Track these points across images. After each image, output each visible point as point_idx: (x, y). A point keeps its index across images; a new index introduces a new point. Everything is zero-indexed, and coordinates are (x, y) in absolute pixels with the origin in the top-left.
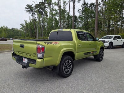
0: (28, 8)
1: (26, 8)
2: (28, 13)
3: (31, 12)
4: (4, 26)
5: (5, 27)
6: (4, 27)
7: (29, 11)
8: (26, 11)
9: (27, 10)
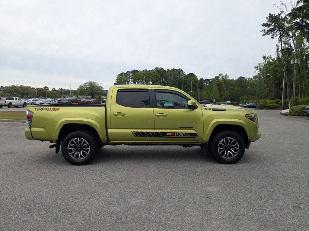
0: (269, 23)
1: (265, 25)
2: (270, 36)
3: (278, 32)
4: (221, 74)
5: (224, 76)
6: (221, 77)
7: (271, 30)
8: (263, 33)
9: (267, 29)
